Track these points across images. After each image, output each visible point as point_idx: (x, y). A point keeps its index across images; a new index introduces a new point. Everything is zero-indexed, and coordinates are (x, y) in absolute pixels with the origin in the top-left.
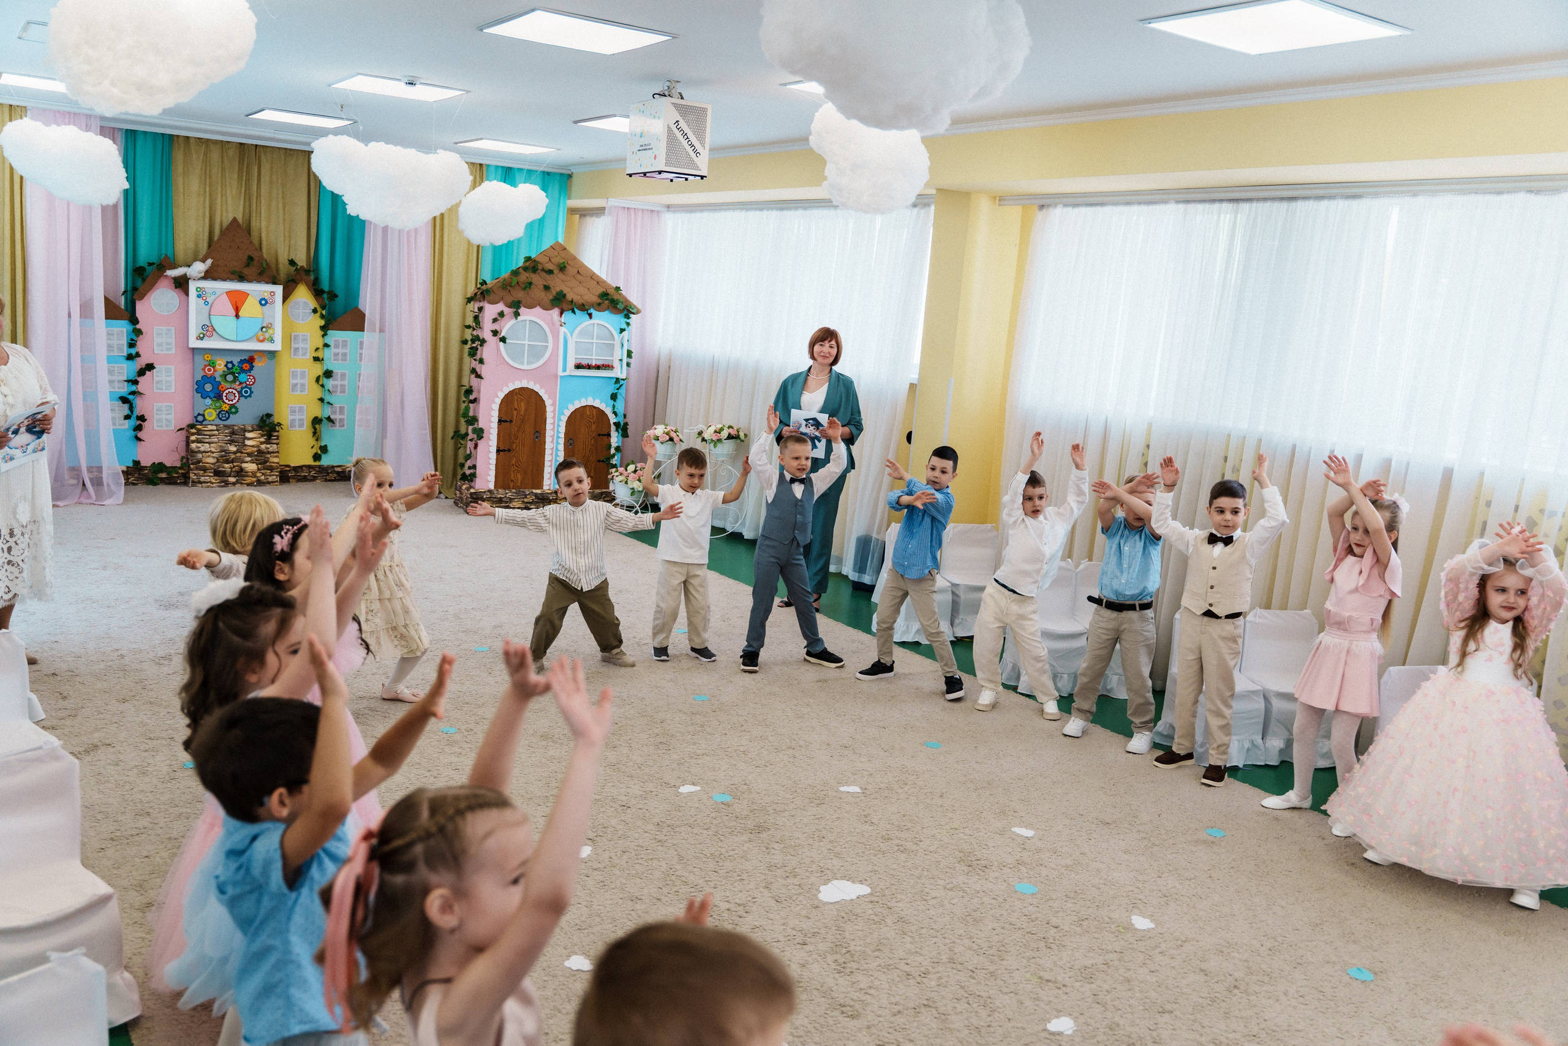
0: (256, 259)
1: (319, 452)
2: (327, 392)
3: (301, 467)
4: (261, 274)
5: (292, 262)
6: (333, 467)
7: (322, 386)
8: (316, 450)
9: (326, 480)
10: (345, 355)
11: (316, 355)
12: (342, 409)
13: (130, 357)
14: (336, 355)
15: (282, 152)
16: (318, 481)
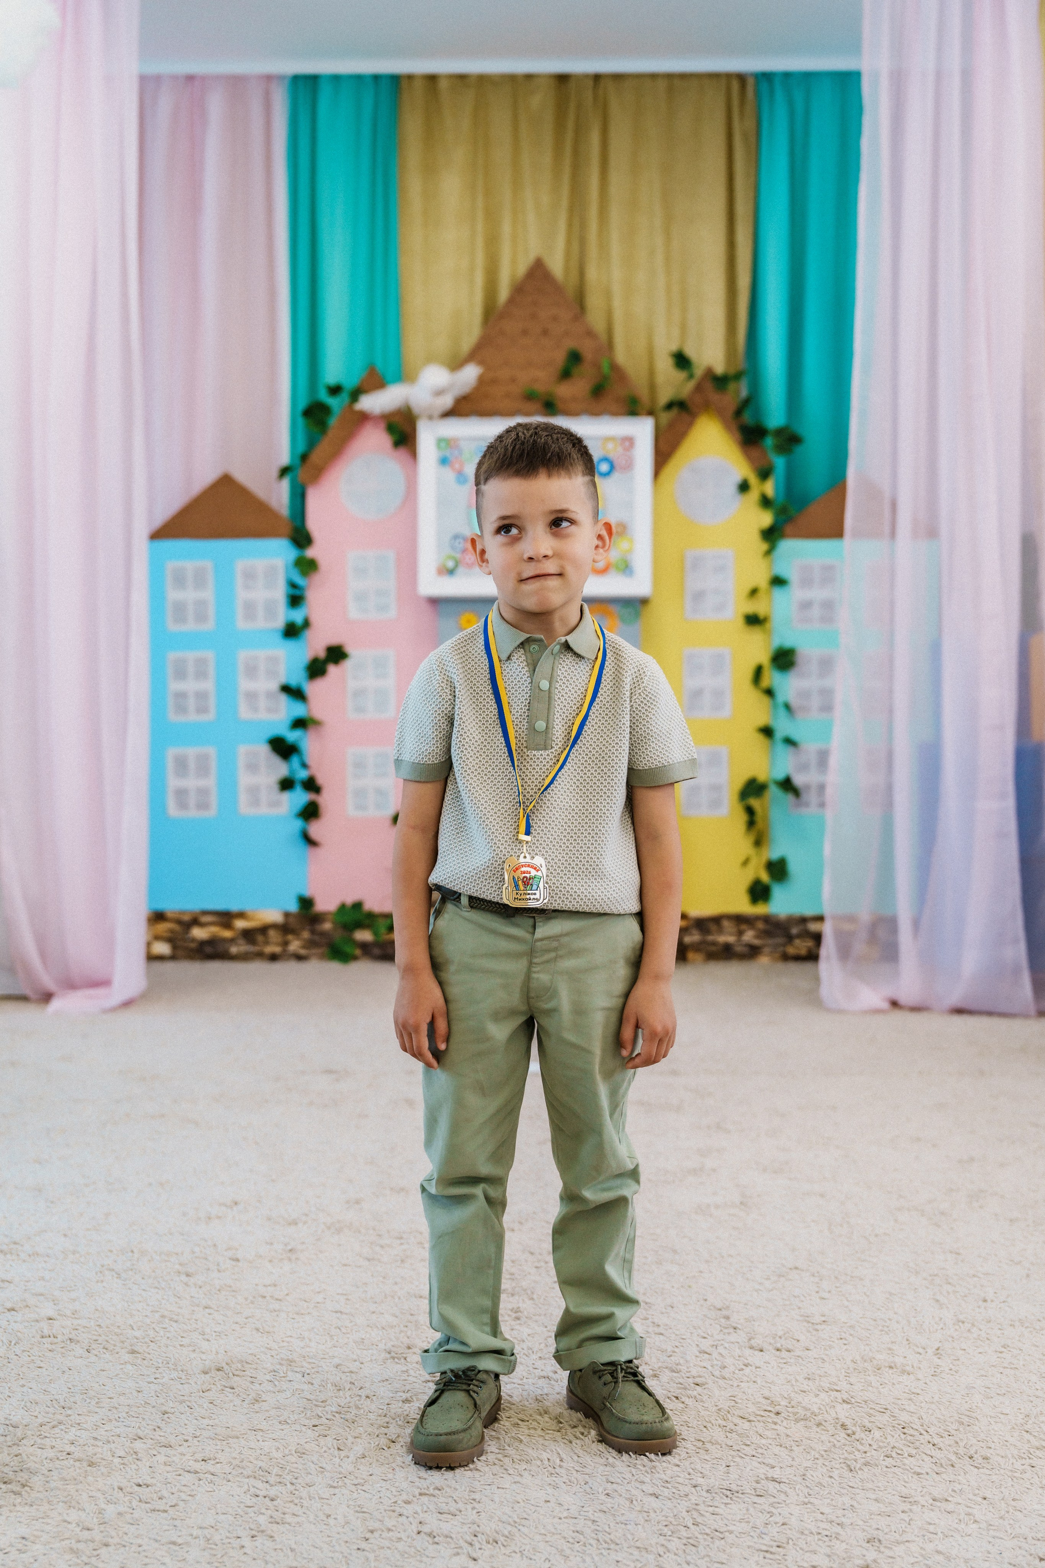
0: (588, 354)
1: (765, 877)
2: (782, 712)
3: (717, 920)
4: (598, 391)
5: (681, 361)
6: (803, 920)
7: (769, 692)
8: (758, 871)
9: (786, 958)
10: (829, 606)
11: (751, 608)
12: (823, 758)
13: (291, 631)
14: (806, 605)
15: (662, 85)
16: (764, 960)
